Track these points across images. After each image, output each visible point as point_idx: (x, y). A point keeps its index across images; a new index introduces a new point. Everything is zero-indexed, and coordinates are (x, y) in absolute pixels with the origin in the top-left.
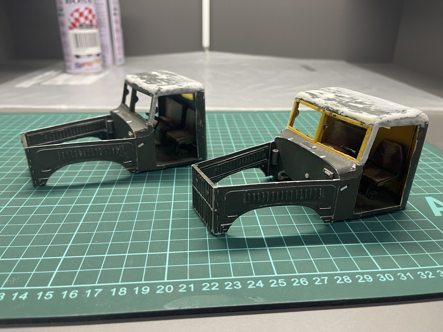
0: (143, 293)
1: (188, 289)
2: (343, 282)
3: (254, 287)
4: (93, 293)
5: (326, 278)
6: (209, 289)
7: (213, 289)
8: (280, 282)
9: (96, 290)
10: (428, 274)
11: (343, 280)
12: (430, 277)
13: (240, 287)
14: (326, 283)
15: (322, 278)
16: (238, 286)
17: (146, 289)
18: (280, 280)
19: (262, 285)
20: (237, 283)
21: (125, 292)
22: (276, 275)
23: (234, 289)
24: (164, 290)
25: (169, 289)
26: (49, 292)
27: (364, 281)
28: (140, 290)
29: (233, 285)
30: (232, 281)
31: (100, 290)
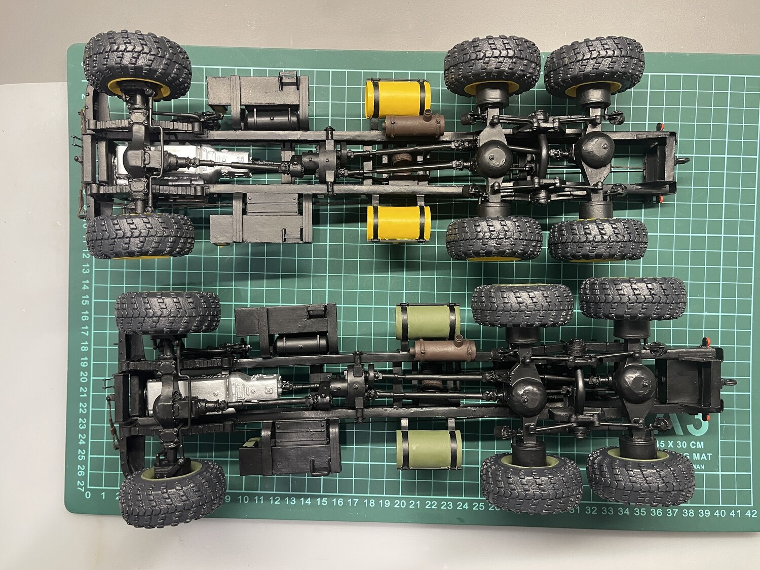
0: (385, 506)
1: (416, 505)
3: (461, 509)
4: (353, 502)
6: (430, 507)
7: (433, 507)
8: (480, 506)
9: (354, 500)
10: (595, 509)
12: (593, 513)
13: (452, 507)
16: (450, 507)
17: (387, 502)
18: (481, 504)
19: (467, 507)
20: (450, 504)
21: (374, 504)
22: (479, 498)
23: (447, 508)
24: (399, 505)
25: (403, 503)
26: (324, 499)
28: (384, 504)
29: (448, 505)
30: (447, 500)
31: (357, 500)
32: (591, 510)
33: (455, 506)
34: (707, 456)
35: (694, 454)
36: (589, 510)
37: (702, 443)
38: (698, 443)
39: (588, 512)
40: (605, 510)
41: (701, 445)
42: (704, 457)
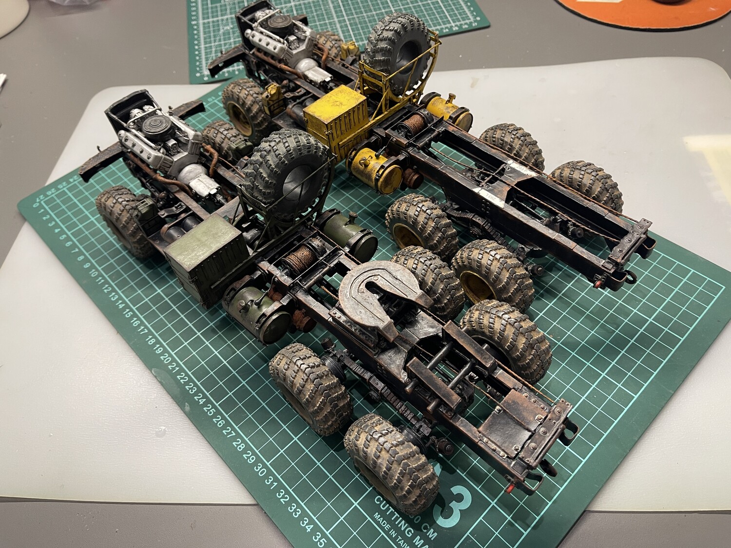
1: (174, 369)
2: (236, 446)
3: (197, 400)
5: (234, 434)
7: (181, 381)
8: (211, 411)
9: (145, 329)
10: (287, 498)
11: (238, 445)
12: (282, 500)
14: (228, 437)
15: (232, 432)
18: (213, 409)
19: (201, 403)
22: (217, 405)
27: (246, 458)
32: (283, 496)
33: (196, 394)
35: (418, 537)
36: (281, 494)
37: (436, 534)
38: (432, 530)
39: (279, 495)
40: (293, 508)
41: (433, 535)
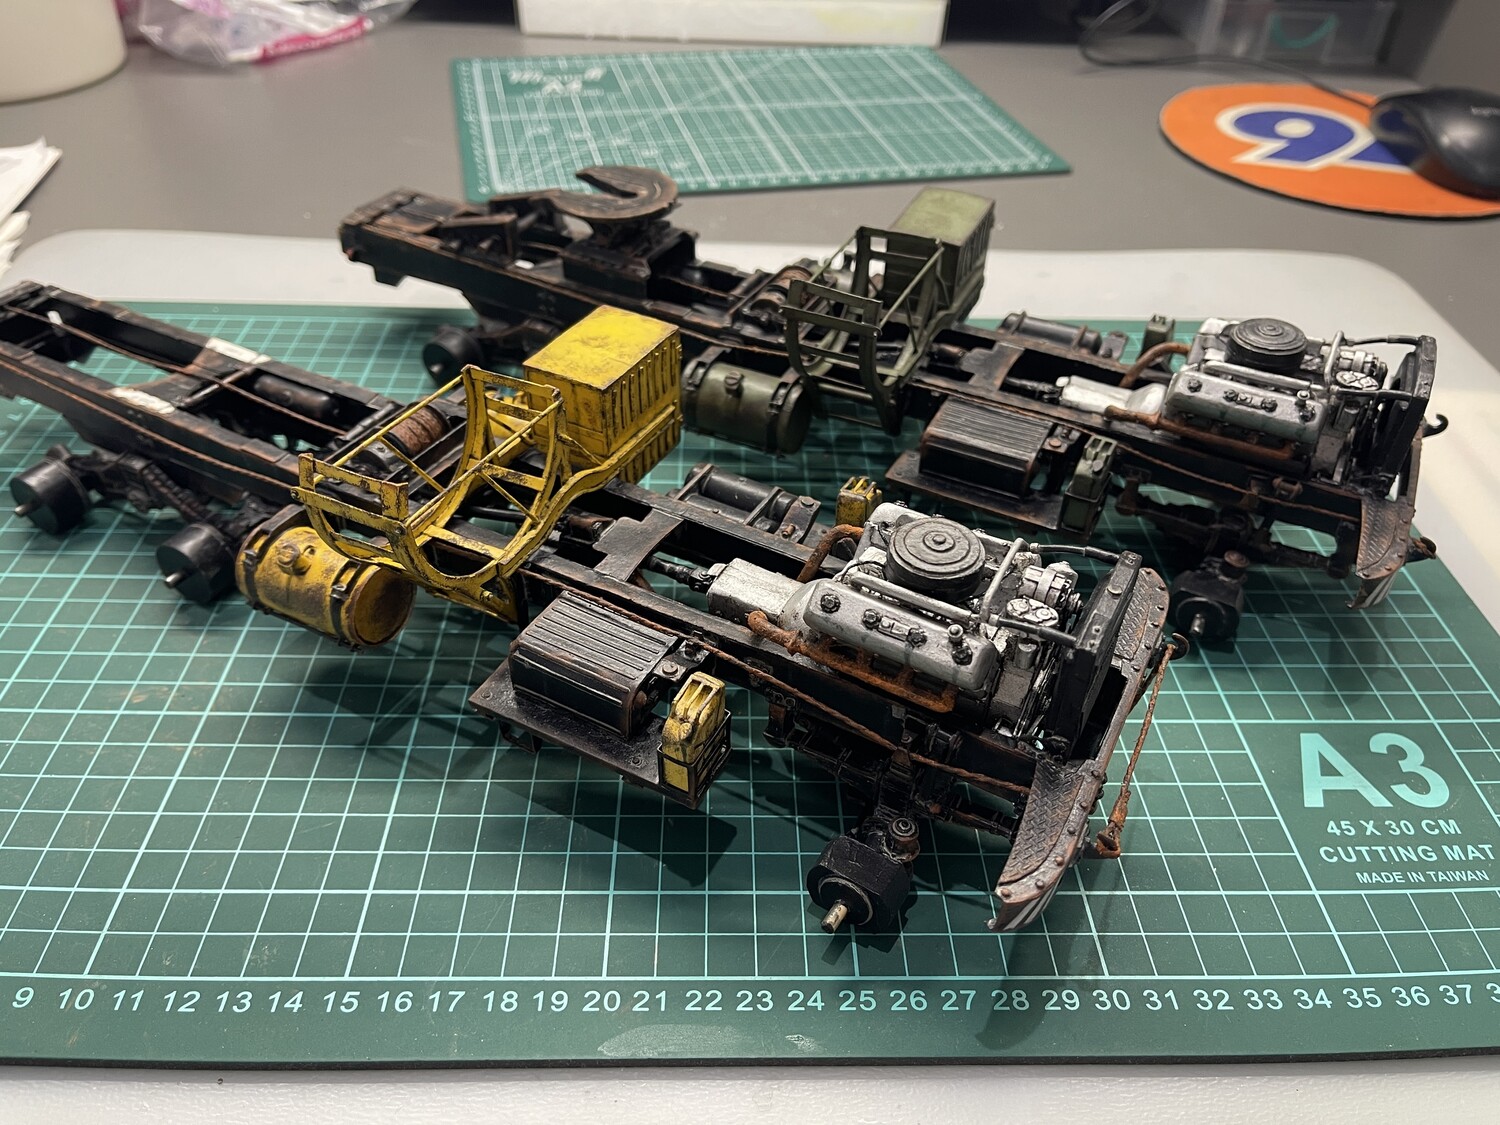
0: (553, 1008)
1: (654, 1003)
2: (1007, 1008)
3: (803, 1009)
4: (445, 1001)
5: (973, 993)
6: (700, 1009)
7: (709, 1008)
8: (862, 999)
10: (1221, 996)
11: (1010, 999)
12: (1220, 1007)
13: (771, 1004)
14: (968, 1008)
15: (962, 992)
16: (766, 1005)
17: (560, 998)
18: (863, 993)
19: (820, 1005)
20: (765, 996)
21: (515, 1005)
22: (857, 977)
23: (755, 1008)
24: (600, 1004)
25: (612, 1002)
26: (349, 994)
27: (1060, 1008)
28: (547, 1002)
29: (756, 1000)
30: (755, 987)
31: (461, 994)
32: (1211, 997)
33: (782, 1000)
34: (1482, 851)
35: (1445, 848)
36: (1205, 999)
38: (1442, 822)
39: (1205, 1004)
40: (1255, 998)
41: (1452, 827)
42: (1472, 853)
